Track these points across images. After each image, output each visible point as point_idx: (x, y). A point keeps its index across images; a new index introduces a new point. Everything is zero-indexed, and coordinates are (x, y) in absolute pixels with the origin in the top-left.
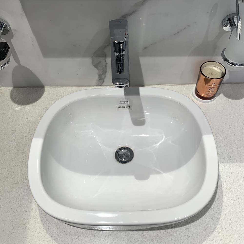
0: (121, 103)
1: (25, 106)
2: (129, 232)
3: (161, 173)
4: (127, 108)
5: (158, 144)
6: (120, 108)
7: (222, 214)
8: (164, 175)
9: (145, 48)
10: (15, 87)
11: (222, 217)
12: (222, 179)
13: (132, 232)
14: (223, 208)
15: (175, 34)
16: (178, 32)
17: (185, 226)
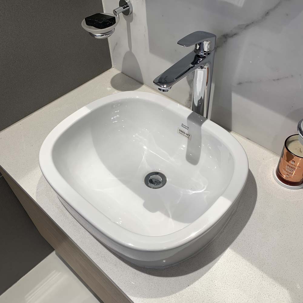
0: (182, 126)
1: (115, 90)
2: (88, 232)
3: (169, 216)
4: (187, 136)
5: (194, 192)
6: (181, 132)
7: (181, 292)
8: (171, 220)
9: (240, 84)
10: (122, 73)
11: (177, 294)
12: (216, 264)
13: (90, 234)
14: (188, 288)
15: (274, 80)
16: (278, 79)
17: (135, 270)
